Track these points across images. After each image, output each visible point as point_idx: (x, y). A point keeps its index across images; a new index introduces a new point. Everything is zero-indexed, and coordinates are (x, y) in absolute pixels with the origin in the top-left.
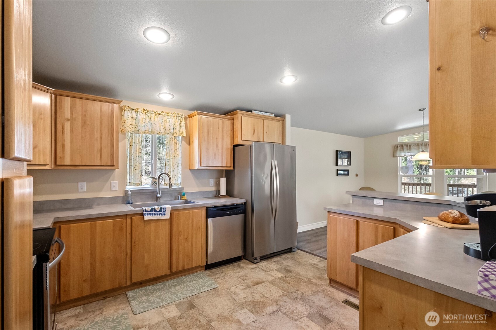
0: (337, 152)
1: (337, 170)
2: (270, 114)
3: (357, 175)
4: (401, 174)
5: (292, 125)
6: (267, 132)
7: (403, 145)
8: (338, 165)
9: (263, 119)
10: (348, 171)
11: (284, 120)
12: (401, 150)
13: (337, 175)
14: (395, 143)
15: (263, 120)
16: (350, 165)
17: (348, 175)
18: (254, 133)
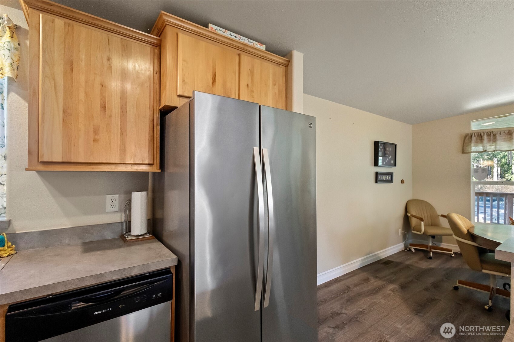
0: (376, 144)
1: (377, 173)
2: (257, 43)
3: (403, 182)
4: (474, 179)
5: (305, 91)
6: (248, 85)
7: (482, 134)
8: (378, 166)
9: (240, 52)
10: (391, 174)
11: (288, 65)
12: (476, 142)
13: (376, 182)
14: (467, 132)
15: (239, 55)
16: (395, 165)
17: (391, 181)
18: (214, 81)
